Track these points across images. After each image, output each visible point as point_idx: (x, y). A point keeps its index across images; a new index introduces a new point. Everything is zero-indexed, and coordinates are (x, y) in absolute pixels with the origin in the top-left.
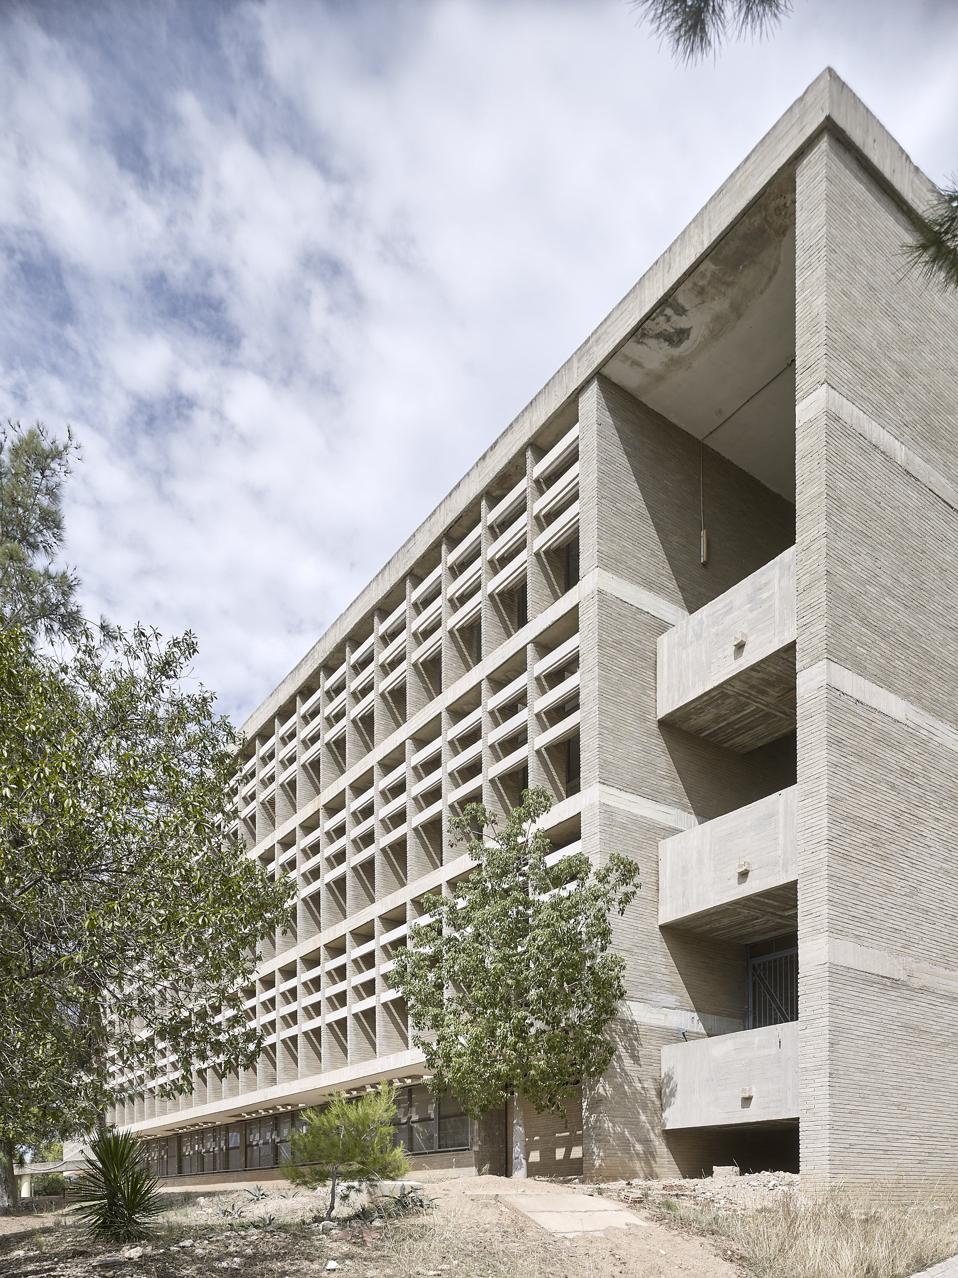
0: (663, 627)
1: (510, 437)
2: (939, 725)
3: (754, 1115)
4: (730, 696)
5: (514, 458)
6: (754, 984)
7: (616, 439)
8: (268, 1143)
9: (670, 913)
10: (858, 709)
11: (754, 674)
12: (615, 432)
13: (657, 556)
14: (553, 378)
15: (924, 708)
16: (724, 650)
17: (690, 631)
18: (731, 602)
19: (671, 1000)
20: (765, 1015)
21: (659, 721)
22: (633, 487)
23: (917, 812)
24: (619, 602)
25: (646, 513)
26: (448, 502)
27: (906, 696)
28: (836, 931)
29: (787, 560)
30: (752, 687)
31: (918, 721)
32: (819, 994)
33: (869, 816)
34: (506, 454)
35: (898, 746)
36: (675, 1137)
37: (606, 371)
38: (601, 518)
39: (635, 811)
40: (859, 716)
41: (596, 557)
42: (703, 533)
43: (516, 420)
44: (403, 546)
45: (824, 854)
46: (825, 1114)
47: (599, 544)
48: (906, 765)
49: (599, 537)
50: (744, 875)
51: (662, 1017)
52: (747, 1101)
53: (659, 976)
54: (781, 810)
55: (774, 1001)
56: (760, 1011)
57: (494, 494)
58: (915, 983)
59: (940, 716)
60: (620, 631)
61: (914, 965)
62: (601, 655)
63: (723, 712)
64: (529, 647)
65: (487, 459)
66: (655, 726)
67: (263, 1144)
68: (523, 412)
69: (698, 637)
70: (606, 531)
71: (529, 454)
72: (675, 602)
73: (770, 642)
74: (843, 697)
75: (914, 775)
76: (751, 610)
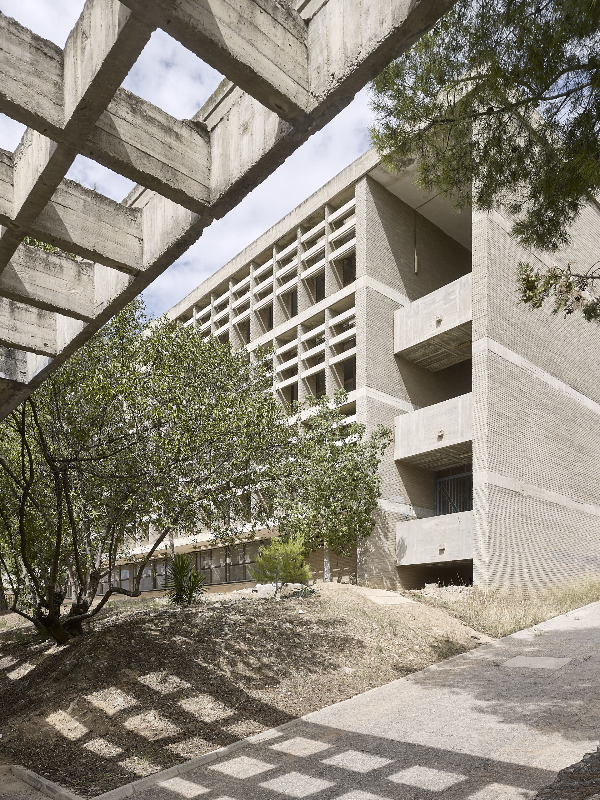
0: (397, 306)
1: (315, 198)
2: (536, 368)
3: (445, 558)
4: (432, 345)
5: (318, 210)
6: (440, 492)
7: (375, 208)
8: (149, 576)
9: (400, 455)
10: (501, 361)
11: (445, 335)
12: (374, 205)
13: (394, 269)
14: (341, 172)
15: (530, 360)
16: (430, 322)
17: (412, 310)
18: (434, 298)
19: (400, 499)
20: (445, 508)
21: (395, 355)
22: (383, 233)
23: (526, 411)
24: (376, 293)
25: (389, 246)
26: (278, 226)
27: (522, 354)
28: (491, 468)
29: (463, 281)
30: (444, 341)
31: (527, 366)
32: (484, 498)
33: (505, 412)
34: (313, 207)
35: (517, 379)
36: (402, 569)
37: (370, 174)
38: (368, 249)
39: (383, 401)
40: (501, 364)
41: (365, 269)
42: (416, 257)
43: (319, 190)
44: (249, 246)
45: (486, 430)
46: (486, 556)
47: (367, 262)
48: (522, 388)
49: (367, 259)
50: (441, 437)
51: (396, 508)
52: (442, 551)
53: (395, 487)
54: (460, 406)
55: (450, 500)
56: (443, 507)
57: (304, 226)
58: (525, 494)
59: (537, 364)
60: (377, 307)
61: (525, 485)
62: (368, 320)
63: (427, 352)
64: (327, 311)
65: (302, 207)
66: (393, 357)
67: (146, 577)
68: (323, 187)
69: (416, 314)
70: (370, 256)
71: (326, 209)
72: (402, 293)
73: (455, 321)
74: (495, 355)
75: (525, 393)
76: (445, 304)
